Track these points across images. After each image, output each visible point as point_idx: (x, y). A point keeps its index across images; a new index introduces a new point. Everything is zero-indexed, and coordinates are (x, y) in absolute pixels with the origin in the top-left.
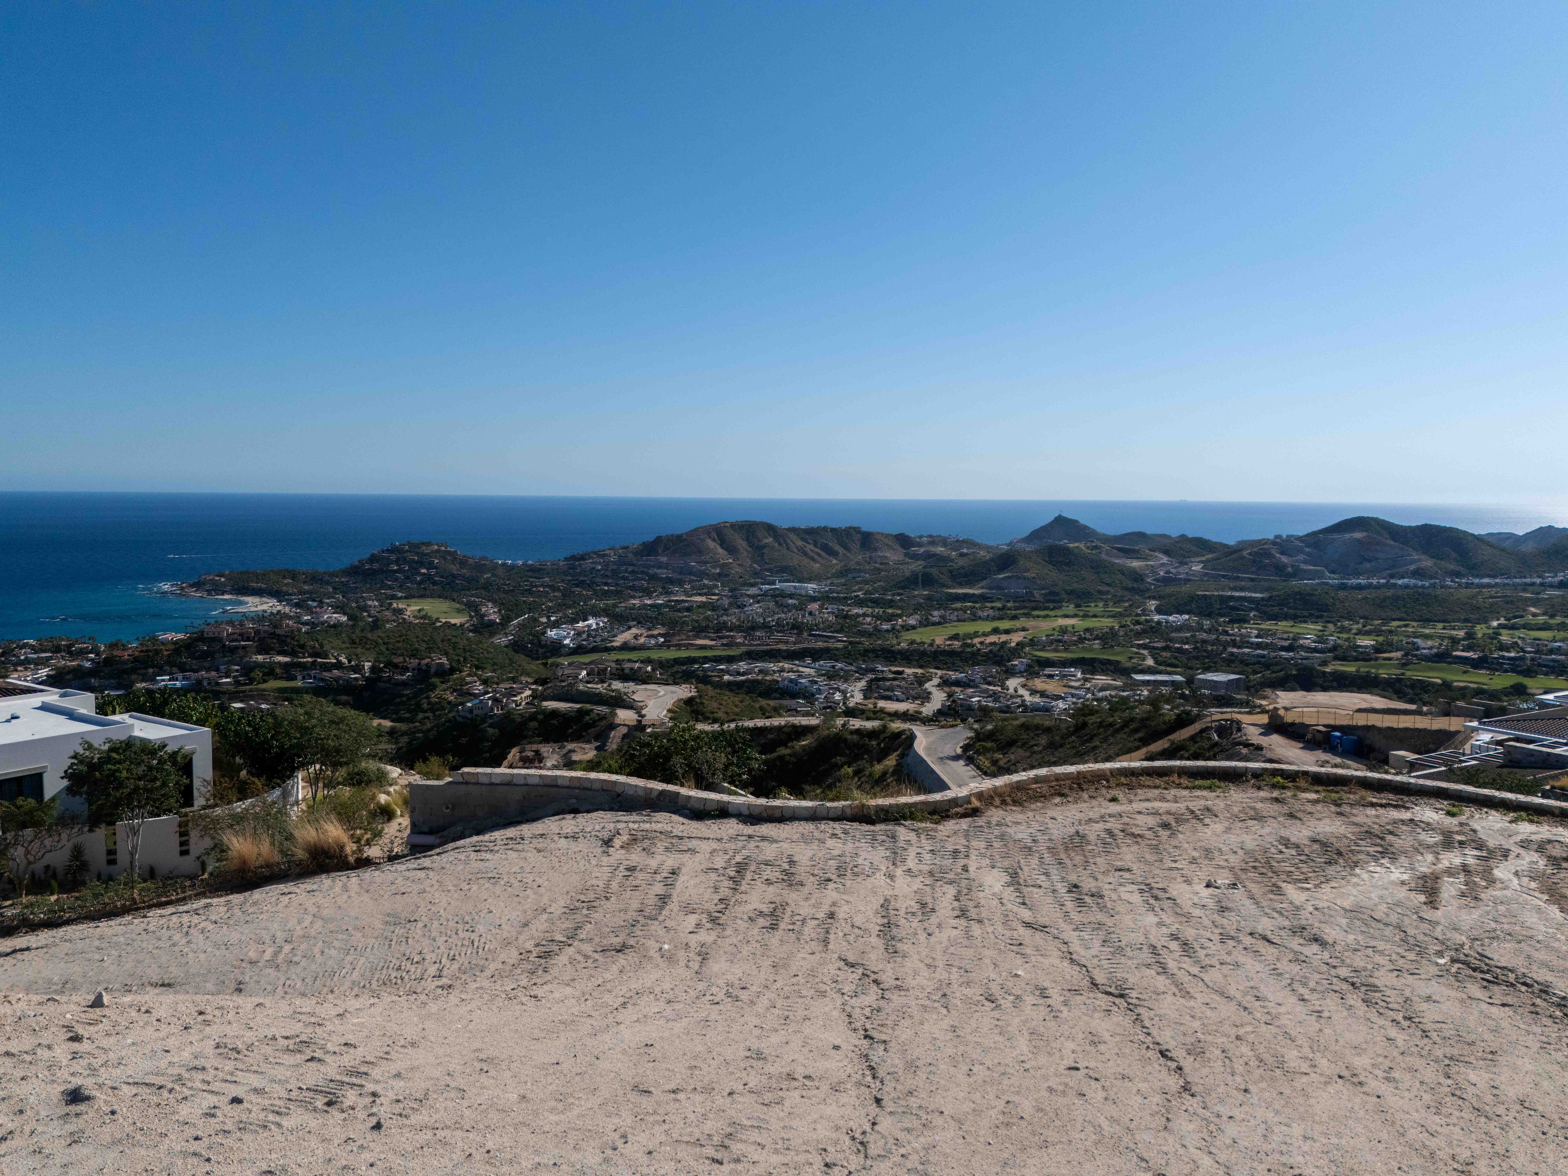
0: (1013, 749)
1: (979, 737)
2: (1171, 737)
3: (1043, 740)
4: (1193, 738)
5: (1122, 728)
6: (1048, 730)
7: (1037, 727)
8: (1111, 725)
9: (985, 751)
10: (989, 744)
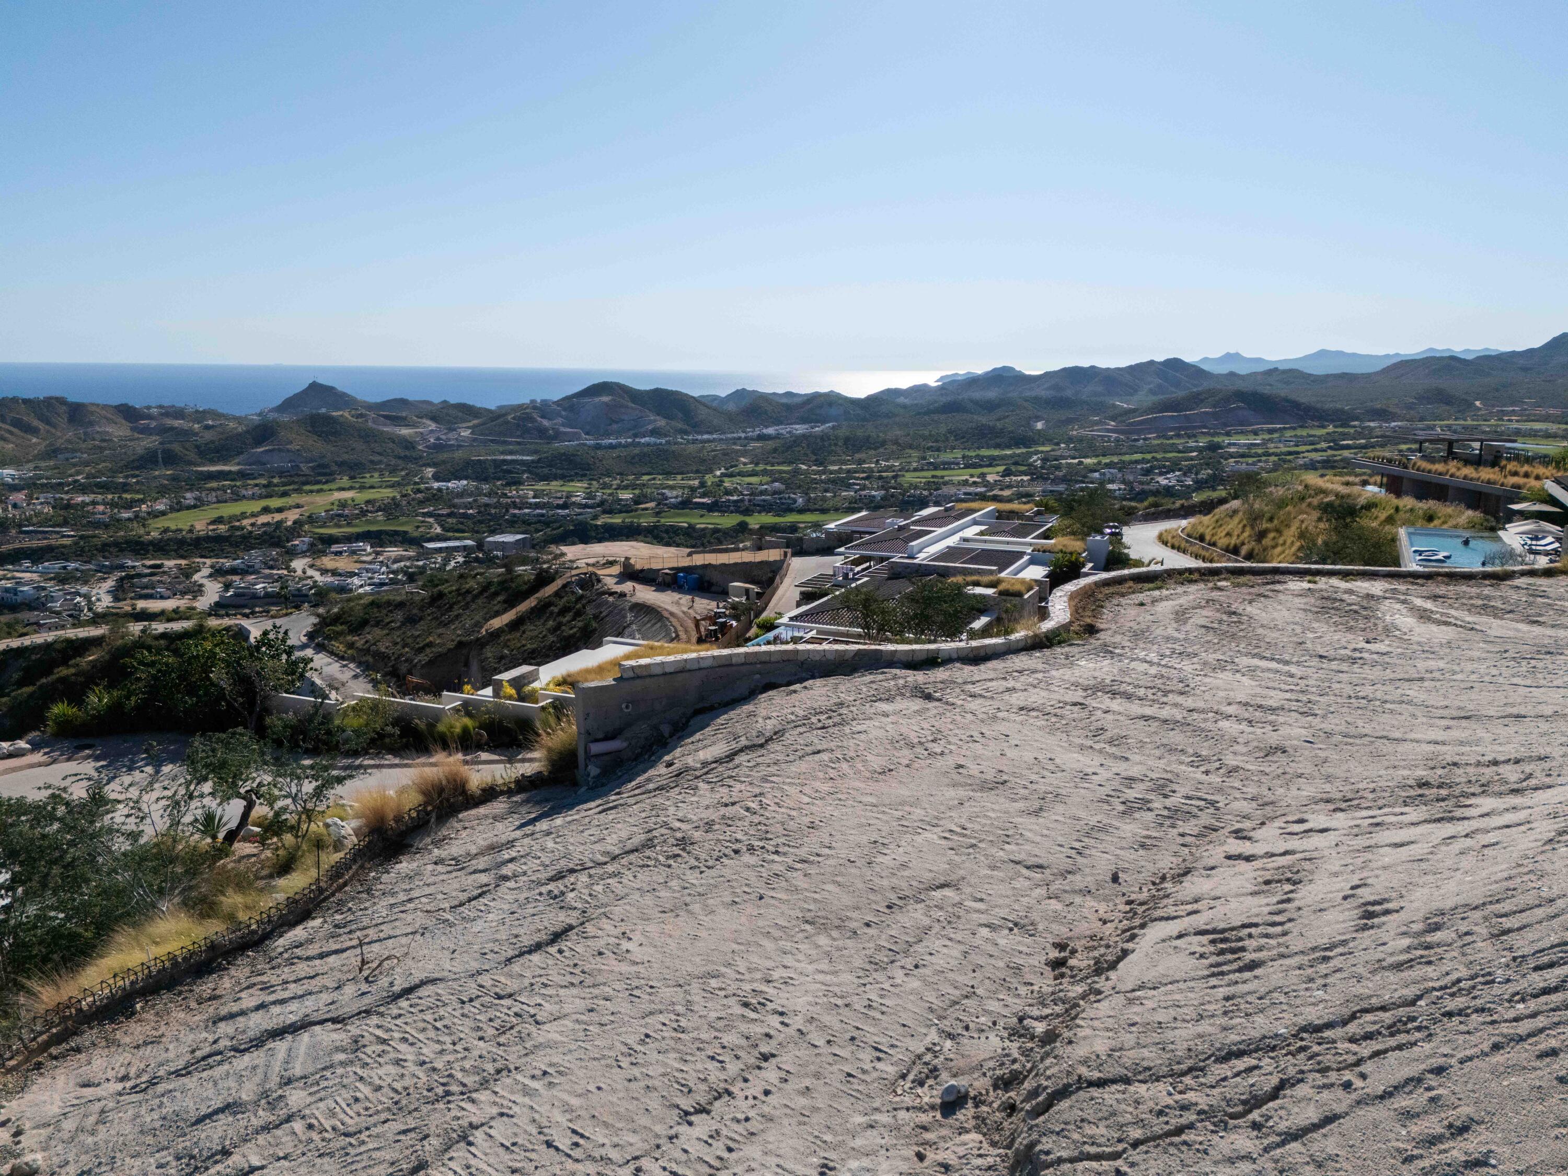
0: (367, 629)
1: (325, 622)
2: (537, 595)
3: (399, 616)
4: (557, 594)
5: (481, 593)
6: (401, 605)
7: (389, 603)
8: (468, 592)
9: (337, 636)
10: (339, 628)
